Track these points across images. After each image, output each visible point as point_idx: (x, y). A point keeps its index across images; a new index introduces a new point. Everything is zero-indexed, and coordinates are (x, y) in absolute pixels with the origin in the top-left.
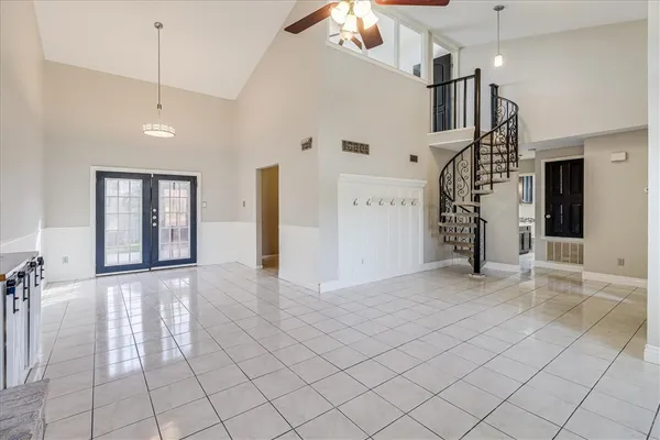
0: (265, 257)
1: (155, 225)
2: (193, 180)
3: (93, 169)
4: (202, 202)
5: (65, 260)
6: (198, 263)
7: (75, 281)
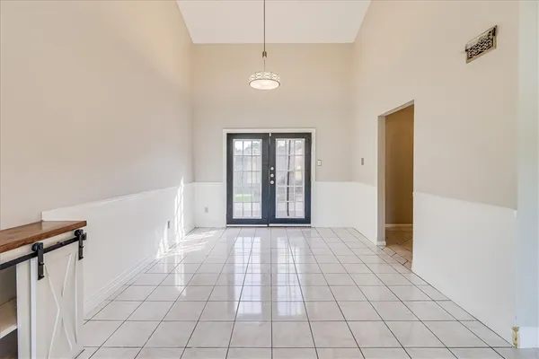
0: (389, 226)
1: (272, 182)
2: (307, 137)
3: (226, 132)
4: (317, 160)
5: (206, 210)
6: (312, 225)
7: (212, 229)
